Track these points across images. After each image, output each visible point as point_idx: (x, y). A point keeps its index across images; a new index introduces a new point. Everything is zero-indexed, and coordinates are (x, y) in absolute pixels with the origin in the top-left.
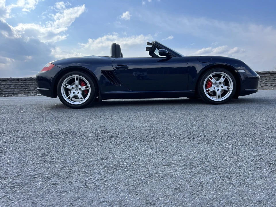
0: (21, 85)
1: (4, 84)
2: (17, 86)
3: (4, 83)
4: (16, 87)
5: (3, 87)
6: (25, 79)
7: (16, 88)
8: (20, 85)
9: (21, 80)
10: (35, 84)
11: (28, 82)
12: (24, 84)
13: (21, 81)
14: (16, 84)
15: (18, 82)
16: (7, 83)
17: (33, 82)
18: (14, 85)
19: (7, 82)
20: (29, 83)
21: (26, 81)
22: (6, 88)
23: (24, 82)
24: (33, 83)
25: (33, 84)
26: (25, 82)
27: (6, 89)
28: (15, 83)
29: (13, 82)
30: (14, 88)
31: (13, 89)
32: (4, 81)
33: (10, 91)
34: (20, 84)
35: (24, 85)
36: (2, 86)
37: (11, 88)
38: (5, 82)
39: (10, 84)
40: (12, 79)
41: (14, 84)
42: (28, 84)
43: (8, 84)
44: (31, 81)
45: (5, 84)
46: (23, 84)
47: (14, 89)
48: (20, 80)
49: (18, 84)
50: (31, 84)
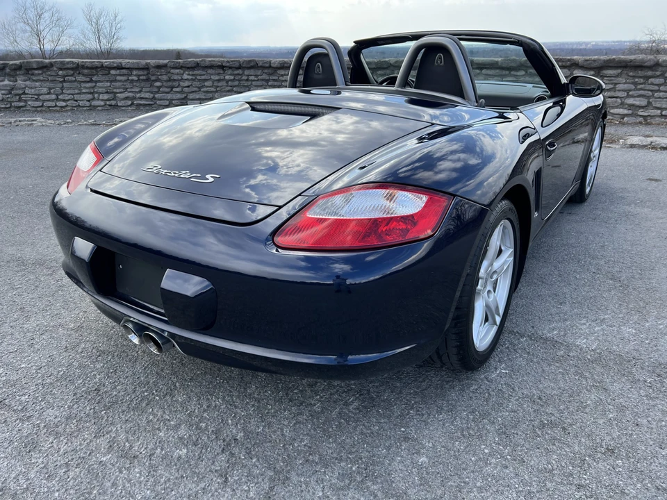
0: (230, 83)
1: (190, 77)
2: (220, 84)
3: (189, 75)
4: (218, 87)
5: (188, 87)
6: (237, 65)
7: (217, 91)
8: (227, 81)
9: (230, 68)
10: (263, 80)
11: (247, 72)
12: (237, 78)
13: (230, 71)
14: (217, 78)
15: (222, 72)
16: (197, 75)
17: (259, 72)
18: (214, 81)
19: (196, 72)
20: (248, 76)
21: (240, 71)
22: (195, 89)
23: (236, 72)
24: (259, 77)
25: (258, 80)
26: (239, 74)
27: (196, 91)
28: (215, 74)
29: (210, 71)
30: (213, 89)
31: (212, 92)
32: (188, 68)
33: (204, 97)
34: (227, 77)
35: (236, 83)
36: (187, 83)
37: (205, 89)
38: (191, 73)
39: (203, 77)
40: (207, 64)
41: (212, 77)
42: (247, 80)
43: (199, 77)
44: (252, 72)
45: (192, 79)
46: (232, 78)
47: (214, 94)
48: (226, 67)
49: (222, 77)
50: (254, 80)
